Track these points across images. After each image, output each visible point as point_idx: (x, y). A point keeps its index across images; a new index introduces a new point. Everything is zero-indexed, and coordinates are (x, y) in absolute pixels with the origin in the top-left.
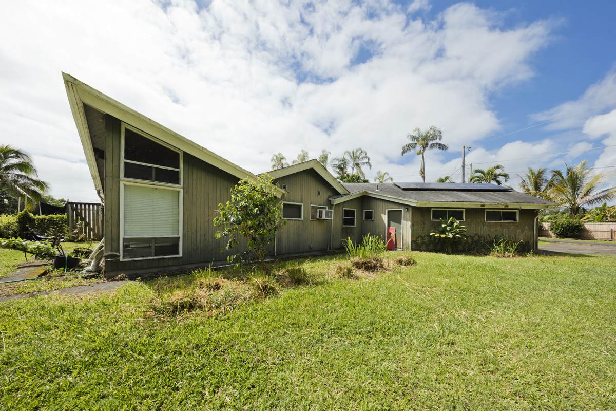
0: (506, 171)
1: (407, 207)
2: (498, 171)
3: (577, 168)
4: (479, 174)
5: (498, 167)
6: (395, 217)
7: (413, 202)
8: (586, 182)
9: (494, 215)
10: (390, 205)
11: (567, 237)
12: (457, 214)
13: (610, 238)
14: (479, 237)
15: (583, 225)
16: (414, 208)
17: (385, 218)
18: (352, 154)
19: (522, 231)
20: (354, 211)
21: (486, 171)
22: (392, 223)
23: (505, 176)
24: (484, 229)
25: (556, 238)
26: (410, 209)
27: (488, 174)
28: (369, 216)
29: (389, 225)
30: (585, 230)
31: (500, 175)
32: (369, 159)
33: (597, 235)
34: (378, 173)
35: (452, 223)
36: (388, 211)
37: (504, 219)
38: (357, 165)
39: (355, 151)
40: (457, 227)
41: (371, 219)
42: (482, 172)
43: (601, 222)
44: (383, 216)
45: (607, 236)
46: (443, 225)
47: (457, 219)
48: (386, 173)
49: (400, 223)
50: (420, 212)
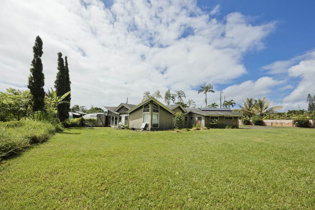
0: (235, 102)
1: (203, 116)
2: (232, 102)
3: (262, 100)
4: (226, 103)
5: (232, 100)
6: (200, 119)
7: (205, 115)
8: (265, 105)
9: (227, 118)
10: (198, 115)
11: (257, 125)
12: (217, 118)
13: (271, 125)
14: (223, 124)
15: (263, 121)
16: (205, 116)
17: (197, 119)
18: (178, 93)
19: (234, 122)
20: (187, 117)
21: (228, 102)
22: (199, 120)
23: (235, 103)
24: (224, 122)
25: (254, 125)
26: (204, 117)
27: (229, 103)
28: (192, 118)
29: (198, 121)
30: (263, 122)
31: (233, 103)
32: (185, 94)
33: (267, 124)
34: (189, 100)
35: (215, 120)
36: (198, 117)
37: (229, 119)
38: (180, 97)
39: (179, 91)
40: (217, 121)
41: (192, 119)
42: (227, 102)
43: (269, 119)
44: (196, 118)
45: (270, 124)
46: (213, 121)
47: (217, 119)
48: (192, 100)
49: (201, 120)
50: (207, 118)
